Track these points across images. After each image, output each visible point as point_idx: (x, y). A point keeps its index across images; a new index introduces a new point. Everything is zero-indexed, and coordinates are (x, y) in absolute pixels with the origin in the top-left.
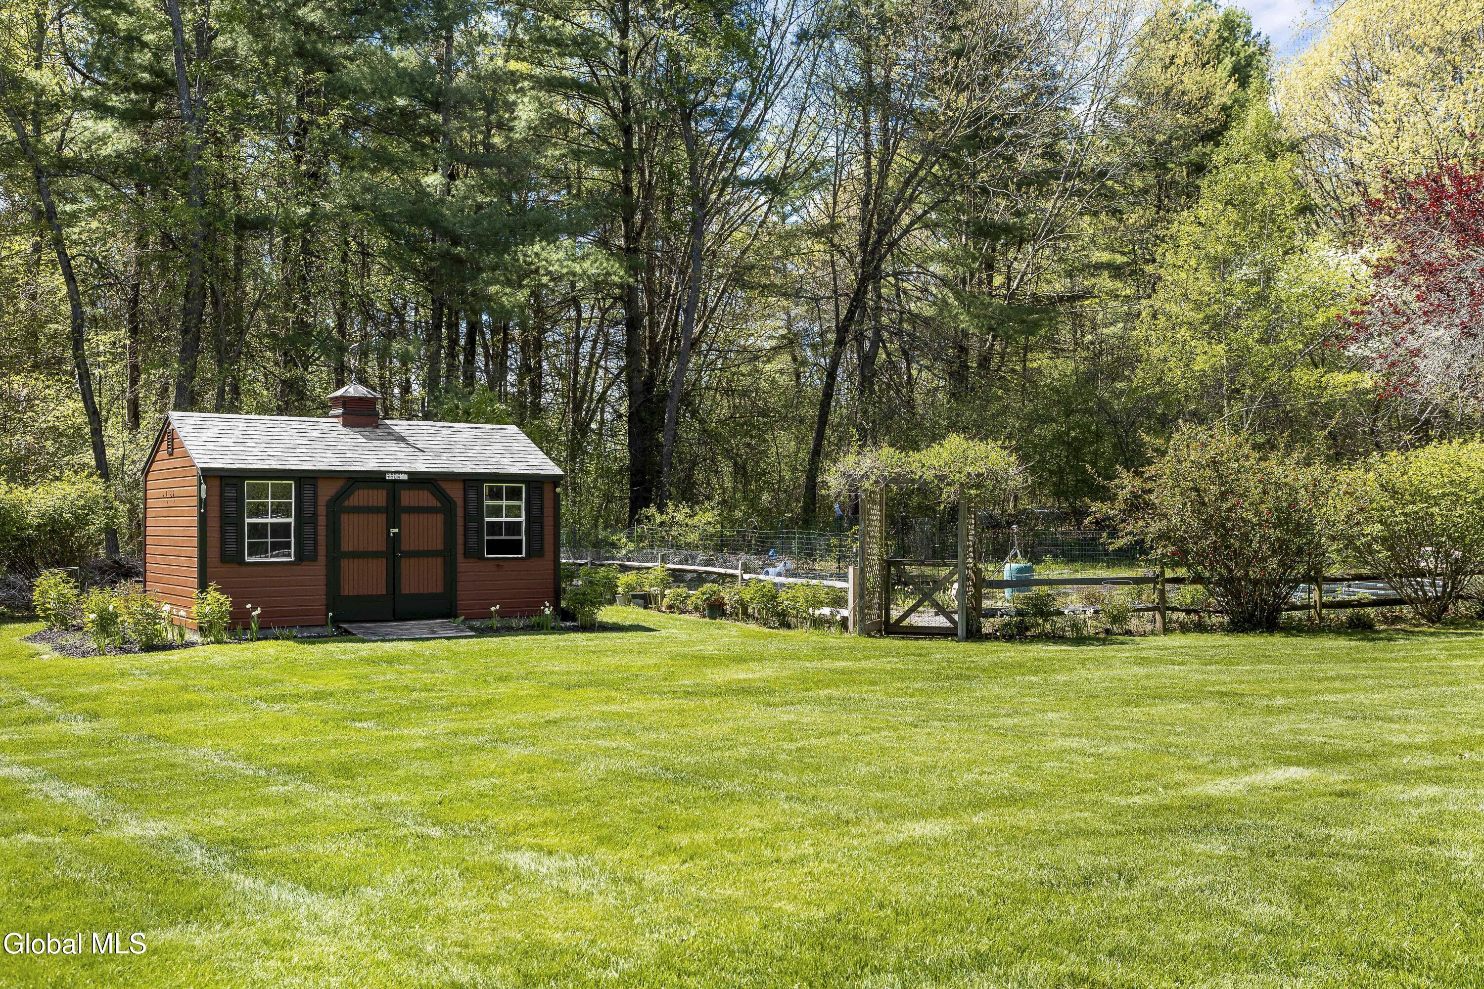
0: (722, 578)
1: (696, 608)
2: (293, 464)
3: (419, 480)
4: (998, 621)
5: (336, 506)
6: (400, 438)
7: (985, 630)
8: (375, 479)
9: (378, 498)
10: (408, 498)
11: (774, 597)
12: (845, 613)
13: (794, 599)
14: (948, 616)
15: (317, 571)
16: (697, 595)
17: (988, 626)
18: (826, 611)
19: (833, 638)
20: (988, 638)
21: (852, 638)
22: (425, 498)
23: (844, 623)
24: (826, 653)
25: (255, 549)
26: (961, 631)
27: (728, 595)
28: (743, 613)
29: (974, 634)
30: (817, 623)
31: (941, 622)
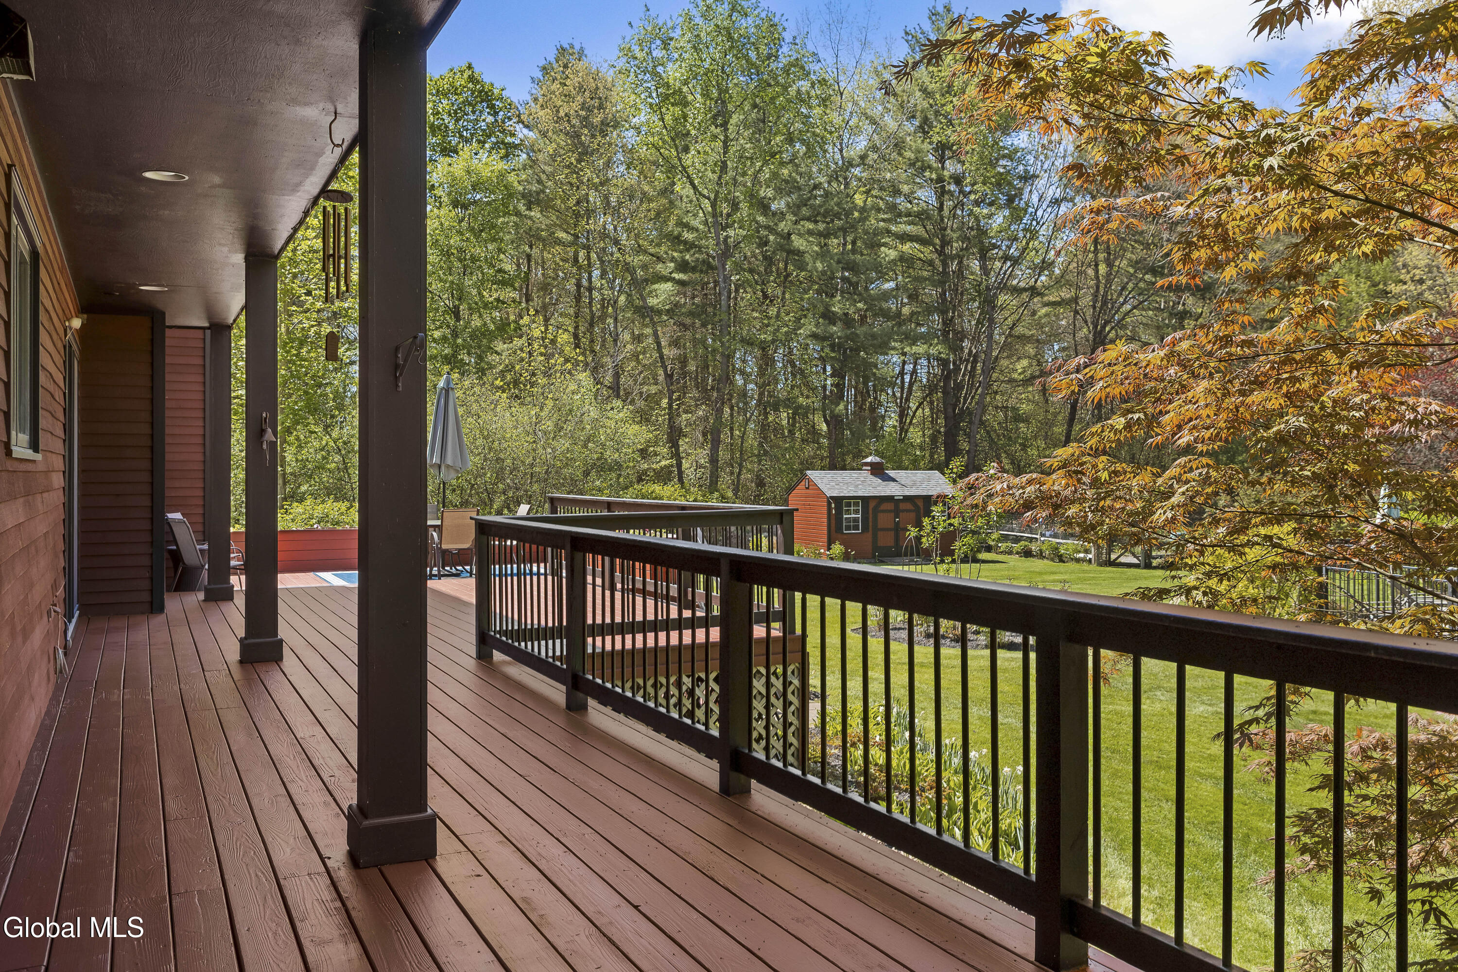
0: (1031, 540)
1: (1017, 553)
2: (860, 494)
3: (907, 498)
4: (1159, 560)
5: (876, 510)
6: (894, 480)
7: (1154, 564)
8: (890, 499)
9: (890, 506)
10: (902, 506)
11: (1057, 549)
12: (1090, 556)
13: (1067, 549)
14: (1137, 558)
15: (869, 535)
16: (1017, 547)
17: (1155, 563)
18: (1082, 555)
19: (1085, 566)
20: (1155, 568)
21: (1094, 567)
22: (908, 506)
23: (1090, 561)
24: (1084, 571)
25: (848, 528)
26: (1142, 565)
27: (1034, 547)
28: (1041, 555)
29: (1148, 566)
30: (1078, 560)
31: (1135, 561)
